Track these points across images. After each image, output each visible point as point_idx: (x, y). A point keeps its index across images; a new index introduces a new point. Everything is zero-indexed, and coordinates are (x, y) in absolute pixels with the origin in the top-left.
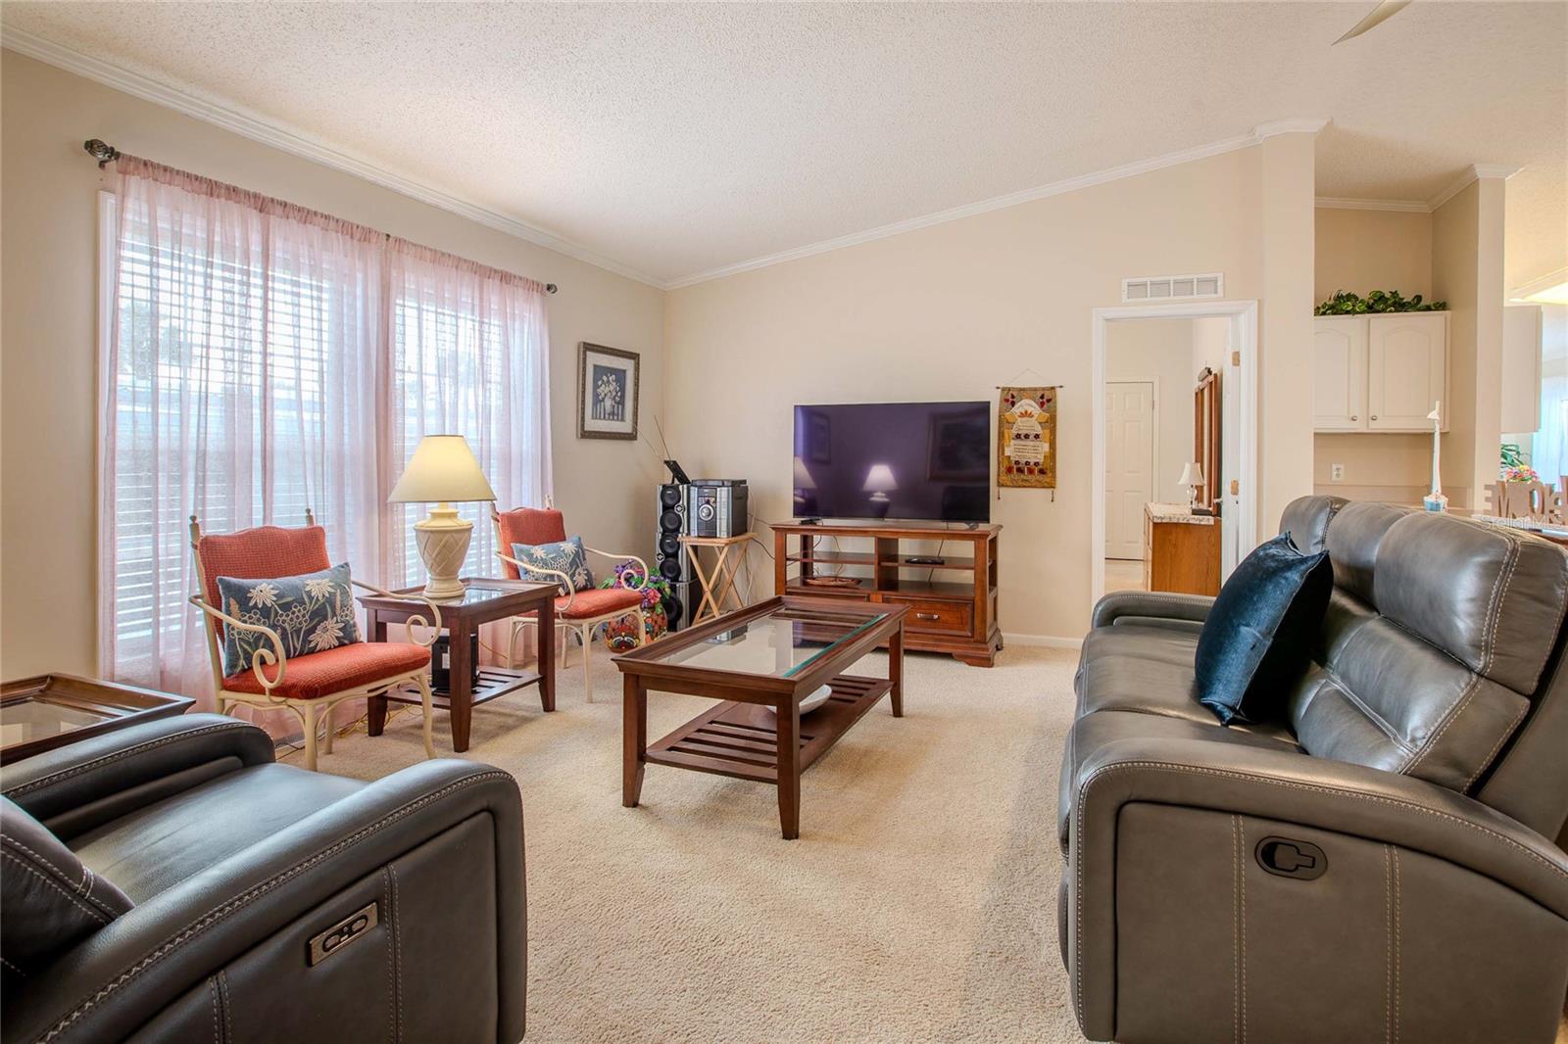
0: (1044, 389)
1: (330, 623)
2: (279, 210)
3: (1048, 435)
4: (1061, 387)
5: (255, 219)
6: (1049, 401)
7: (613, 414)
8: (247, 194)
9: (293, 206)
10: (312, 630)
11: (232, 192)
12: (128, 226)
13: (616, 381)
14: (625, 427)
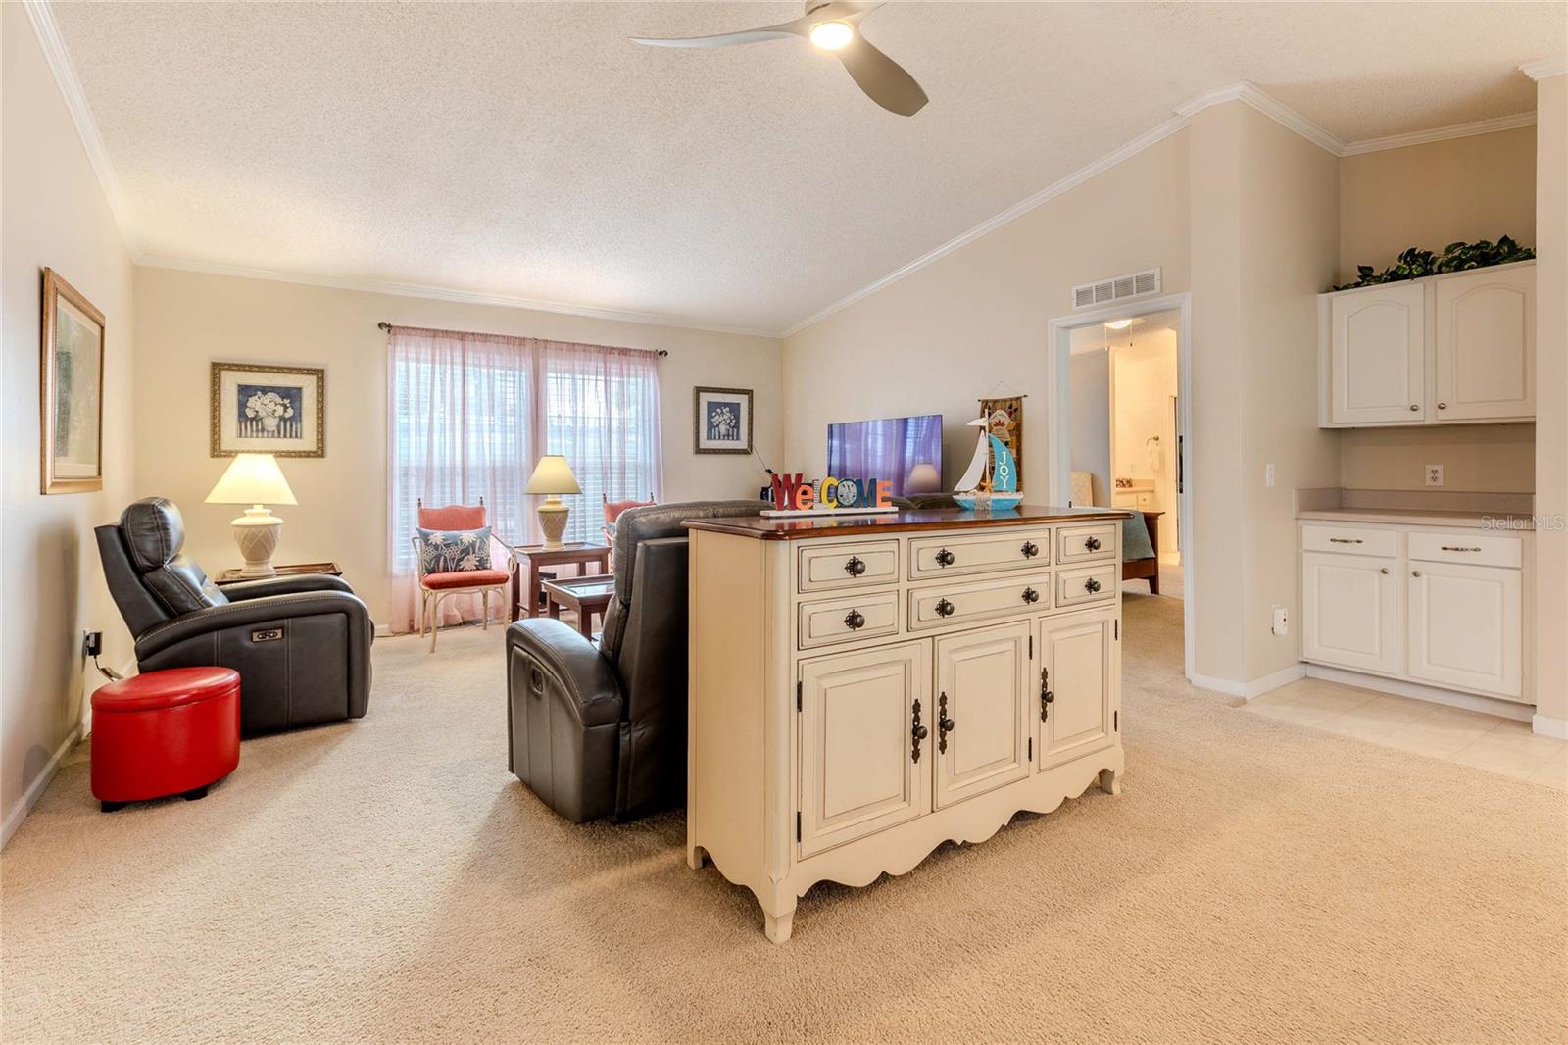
0: (1011, 399)
1: (471, 556)
2: (471, 337)
3: (1015, 441)
4: (1025, 396)
5: (458, 345)
6: (1016, 410)
7: (728, 435)
8: (453, 332)
9: (478, 334)
10: (461, 559)
11: (446, 334)
12: (397, 358)
13: (731, 412)
14: (742, 444)
